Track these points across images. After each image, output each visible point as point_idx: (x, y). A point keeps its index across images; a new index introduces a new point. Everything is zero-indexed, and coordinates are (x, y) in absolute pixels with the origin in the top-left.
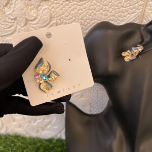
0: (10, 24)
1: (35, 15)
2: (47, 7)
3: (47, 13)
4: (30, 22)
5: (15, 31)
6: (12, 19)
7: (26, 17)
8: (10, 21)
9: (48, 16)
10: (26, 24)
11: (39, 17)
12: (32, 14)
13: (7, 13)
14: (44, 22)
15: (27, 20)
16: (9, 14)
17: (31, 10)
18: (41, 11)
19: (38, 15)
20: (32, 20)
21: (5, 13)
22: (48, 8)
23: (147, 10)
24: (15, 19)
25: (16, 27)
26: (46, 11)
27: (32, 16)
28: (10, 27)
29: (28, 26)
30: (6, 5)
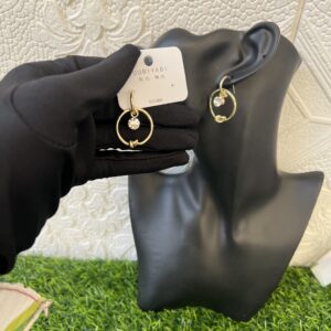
0: (74, 36)
1: (117, 21)
2: (137, 7)
3: (138, 18)
4: (108, 33)
5: (81, 47)
6: (77, 28)
7: (103, 24)
8: (74, 30)
9: (139, 22)
10: (100, 37)
11: (123, 26)
12: (112, 19)
13: (71, 17)
14: (132, 34)
15: (103, 29)
16: (74, 19)
17: (111, 12)
18: (128, 15)
19: (122, 22)
20: (111, 30)
21: (66, 17)
22: (140, 10)
23: (304, 16)
24: (83, 27)
25: (84, 41)
26: (137, 14)
27: (113, 23)
28: (73, 41)
29: (104, 39)
30: (70, 4)
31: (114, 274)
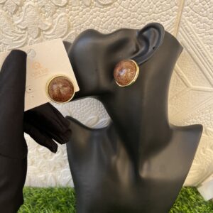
0: (21, 35)
1: (50, 24)
2: (63, 14)
3: (64, 21)
4: (44, 32)
5: (26, 43)
6: (22, 30)
7: (39, 26)
8: (20, 31)
9: (65, 24)
10: (39, 35)
11: (55, 27)
12: (47, 23)
13: (16, 22)
14: (61, 33)
15: (40, 30)
16: (19, 24)
17: (45, 18)
18: (57, 19)
19: (53, 24)
20: (46, 31)
21: (13, 22)
22: (65, 16)
23: (183, 16)
24: (26, 29)
25: (28, 39)
26: (63, 19)
27: (47, 26)
28: (20, 39)
29: (41, 37)
30: (15, 12)
31: (61, 198)
